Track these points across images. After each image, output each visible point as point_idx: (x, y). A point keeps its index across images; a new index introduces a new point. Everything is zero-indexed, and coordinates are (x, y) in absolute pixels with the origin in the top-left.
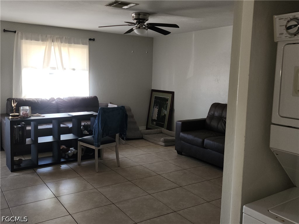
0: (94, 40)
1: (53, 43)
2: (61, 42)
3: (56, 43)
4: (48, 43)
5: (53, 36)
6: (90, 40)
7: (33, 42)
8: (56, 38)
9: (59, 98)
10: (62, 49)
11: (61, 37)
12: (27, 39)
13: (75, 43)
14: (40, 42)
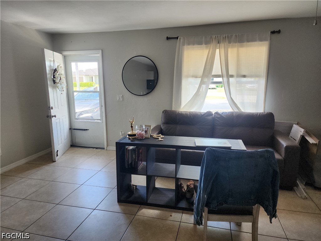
0: (279, 32)
1: (219, 45)
2: (230, 42)
3: (222, 45)
4: (212, 45)
5: (219, 36)
6: (273, 32)
7: (196, 46)
8: (223, 38)
9: (217, 113)
10: (230, 50)
11: (229, 35)
12: (189, 44)
13: (248, 41)
14: (204, 46)
